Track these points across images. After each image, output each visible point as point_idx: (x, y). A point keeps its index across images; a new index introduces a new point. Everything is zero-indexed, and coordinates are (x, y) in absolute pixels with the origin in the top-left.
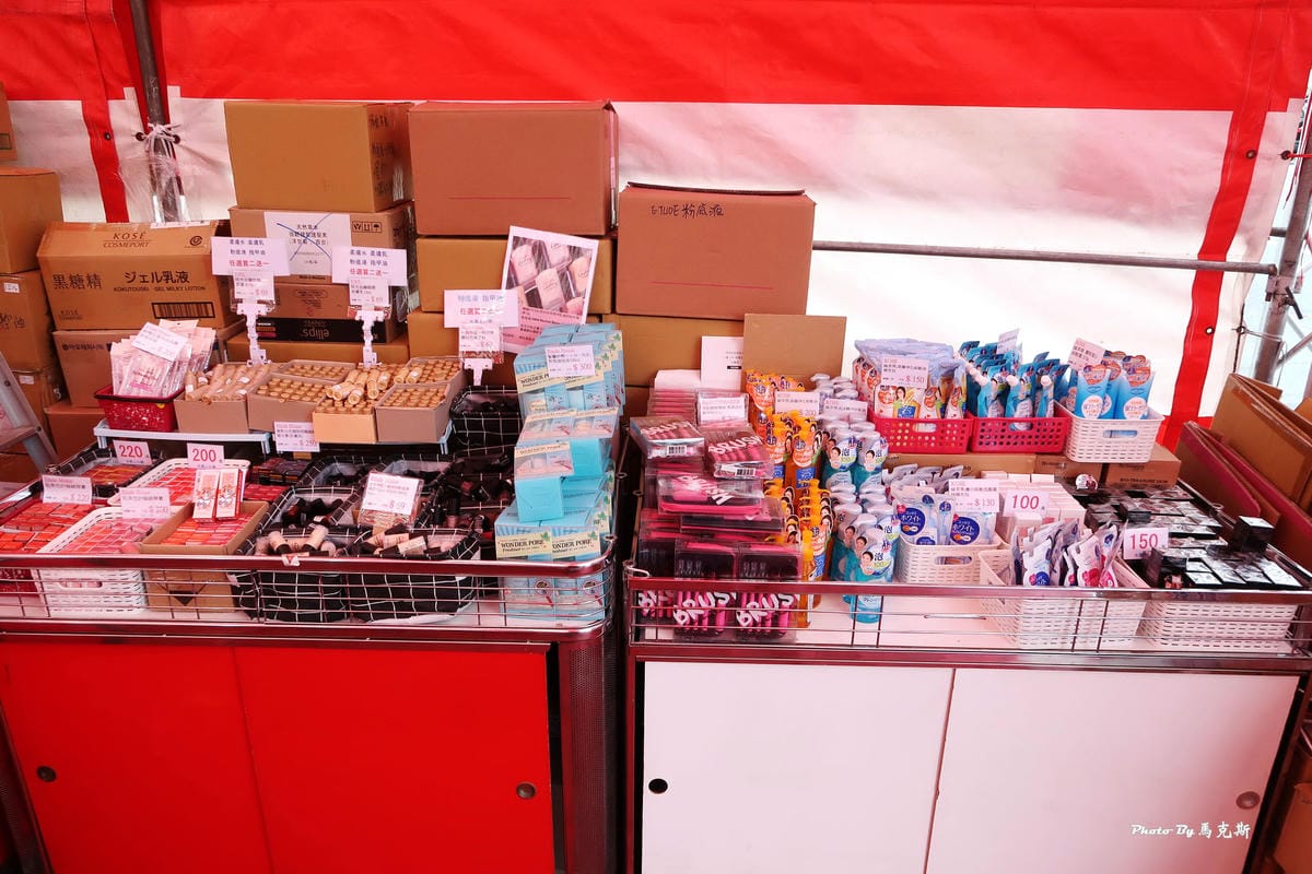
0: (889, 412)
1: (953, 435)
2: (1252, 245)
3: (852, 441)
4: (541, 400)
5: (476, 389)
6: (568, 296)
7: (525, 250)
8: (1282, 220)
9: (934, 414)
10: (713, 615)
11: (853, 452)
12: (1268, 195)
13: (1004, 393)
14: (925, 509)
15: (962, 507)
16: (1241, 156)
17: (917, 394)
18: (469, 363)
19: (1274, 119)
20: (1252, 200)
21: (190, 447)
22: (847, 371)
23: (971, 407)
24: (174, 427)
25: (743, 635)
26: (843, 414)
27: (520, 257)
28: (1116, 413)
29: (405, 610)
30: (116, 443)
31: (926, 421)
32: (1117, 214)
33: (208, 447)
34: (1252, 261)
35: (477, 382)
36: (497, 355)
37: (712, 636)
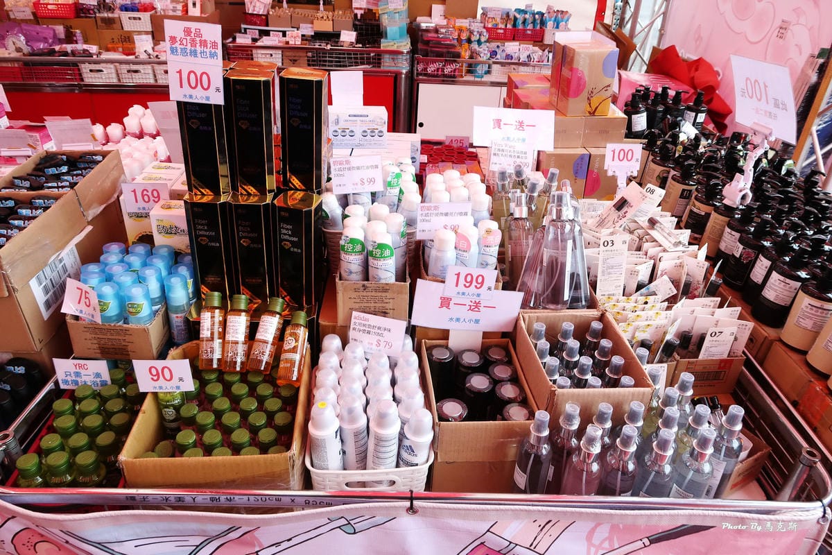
0: (490, 26)
1: (508, 33)
3: (478, 32)
4: (386, 16)
5: (358, 20)
9: (503, 27)
10: (438, 70)
11: (478, 36)
13: (524, 22)
14: (497, 50)
15: (508, 51)
17: (499, 20)
18: (356, 11)
21: (271, 32)
22: (479, 16)
23: (514, 25)
24: (267, 25)
25: (445, 76)
26: (477, 26)
28: (557, 27)
30: (248, 30)
31: (501, 29)
33: (277, 33)
35: (359, 17)
36: (365, 9)
37: (437, 76)
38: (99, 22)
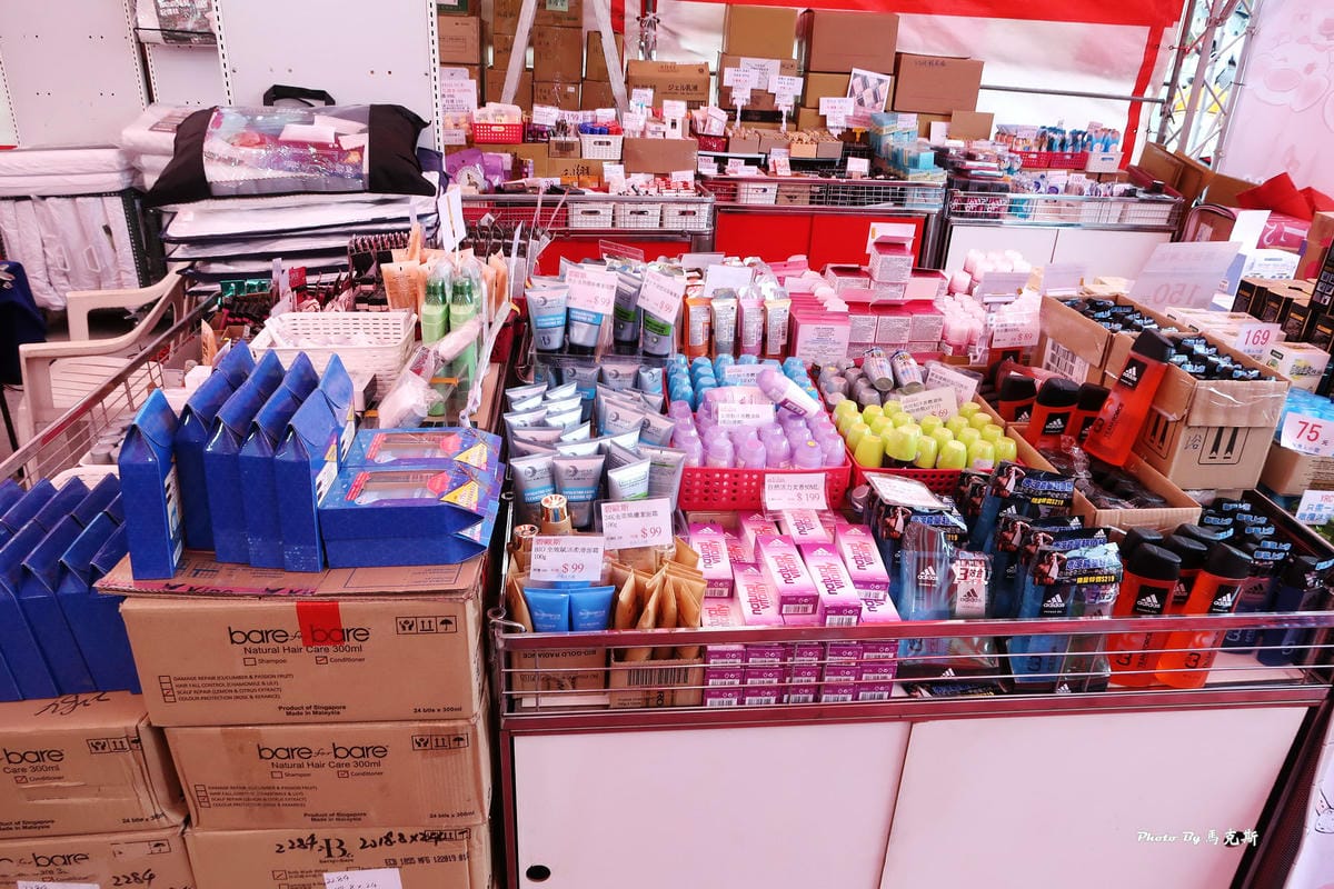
0: (1019, 149)
1: (1043, 159)
2: (1155, 90)
6: (877, 102)
7: (858, 79)
8: (1168, 79)
9: (1037, 150)
10: (978, 207)
12: (1164, 65)
13: (1063, 143)
14: (1040, 181)
15: (1053, 182)
16: (1153, 47)
17: (1032, 141)
19: (1167, 31)
20: (1156, 67)
23: (1050, 147)
24: (726, 150)
25: (985, 216)
27: (856, 82)
28: (1106, 150)
29: (878, 201)
31: (1033, 153)
32: (1099, 74)
33: (738, 160)
34: (1155, 97)
36: (842, 128)
37: (976, 216)
38: (553, 146)
